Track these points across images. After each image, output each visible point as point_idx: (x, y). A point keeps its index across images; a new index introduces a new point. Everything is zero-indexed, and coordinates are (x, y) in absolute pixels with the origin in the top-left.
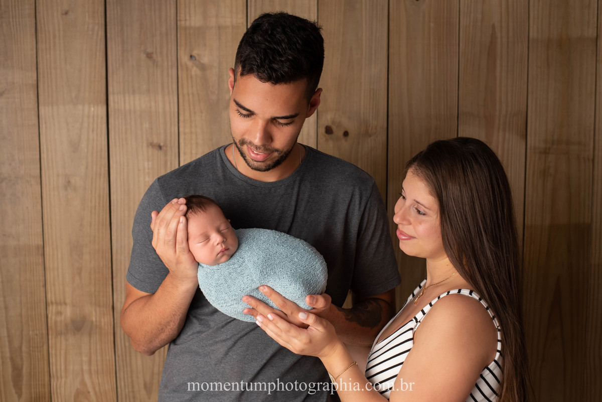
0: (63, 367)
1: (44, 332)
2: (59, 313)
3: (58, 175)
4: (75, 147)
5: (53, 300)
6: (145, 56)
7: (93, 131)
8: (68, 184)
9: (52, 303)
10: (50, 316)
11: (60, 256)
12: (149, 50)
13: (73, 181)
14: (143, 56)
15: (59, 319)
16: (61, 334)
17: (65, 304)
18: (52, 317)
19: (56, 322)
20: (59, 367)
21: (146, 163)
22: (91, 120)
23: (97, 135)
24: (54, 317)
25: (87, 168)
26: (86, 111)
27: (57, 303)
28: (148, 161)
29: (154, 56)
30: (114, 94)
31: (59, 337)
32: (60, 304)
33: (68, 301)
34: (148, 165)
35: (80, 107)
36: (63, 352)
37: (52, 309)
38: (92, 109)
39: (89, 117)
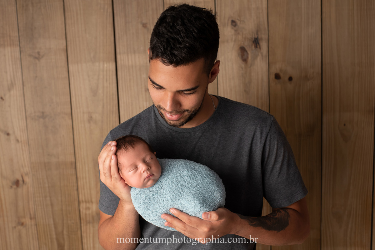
0: (92, 246)
1: (78, 221)
2: (88, 208)
3: (83, 113)
4: (94, 93)
5: (84, 200)
6: (141, 26)
7: (107, 81)
8: (90, 119)
9: (83, 201)
10: (81, 210)
11: (87, 169)
12: (144, 21)
13: (94, 116)
14: (140, 26)
15: (88, 212)
16: (89, 223)
17: (92, 202)
18: (83, 211)
19: (86, 214)
20: (89, 245)
21: (145, 103)
22: (105, 73)
23: (110, 84)
24: (84, 211)
25: (103, 107)
26: (101, 67)
27: (86, 202)
28: (146, 101)
29: (148, 26)
30: (120, 54)
31: (88, 225)
32: (89, 202)
33: (94, 200)
34: (146, 104)
35: (97, 64)
36: (91, 235)
37: (83, 206)
38: (105, 65)
39: (103, 71)
